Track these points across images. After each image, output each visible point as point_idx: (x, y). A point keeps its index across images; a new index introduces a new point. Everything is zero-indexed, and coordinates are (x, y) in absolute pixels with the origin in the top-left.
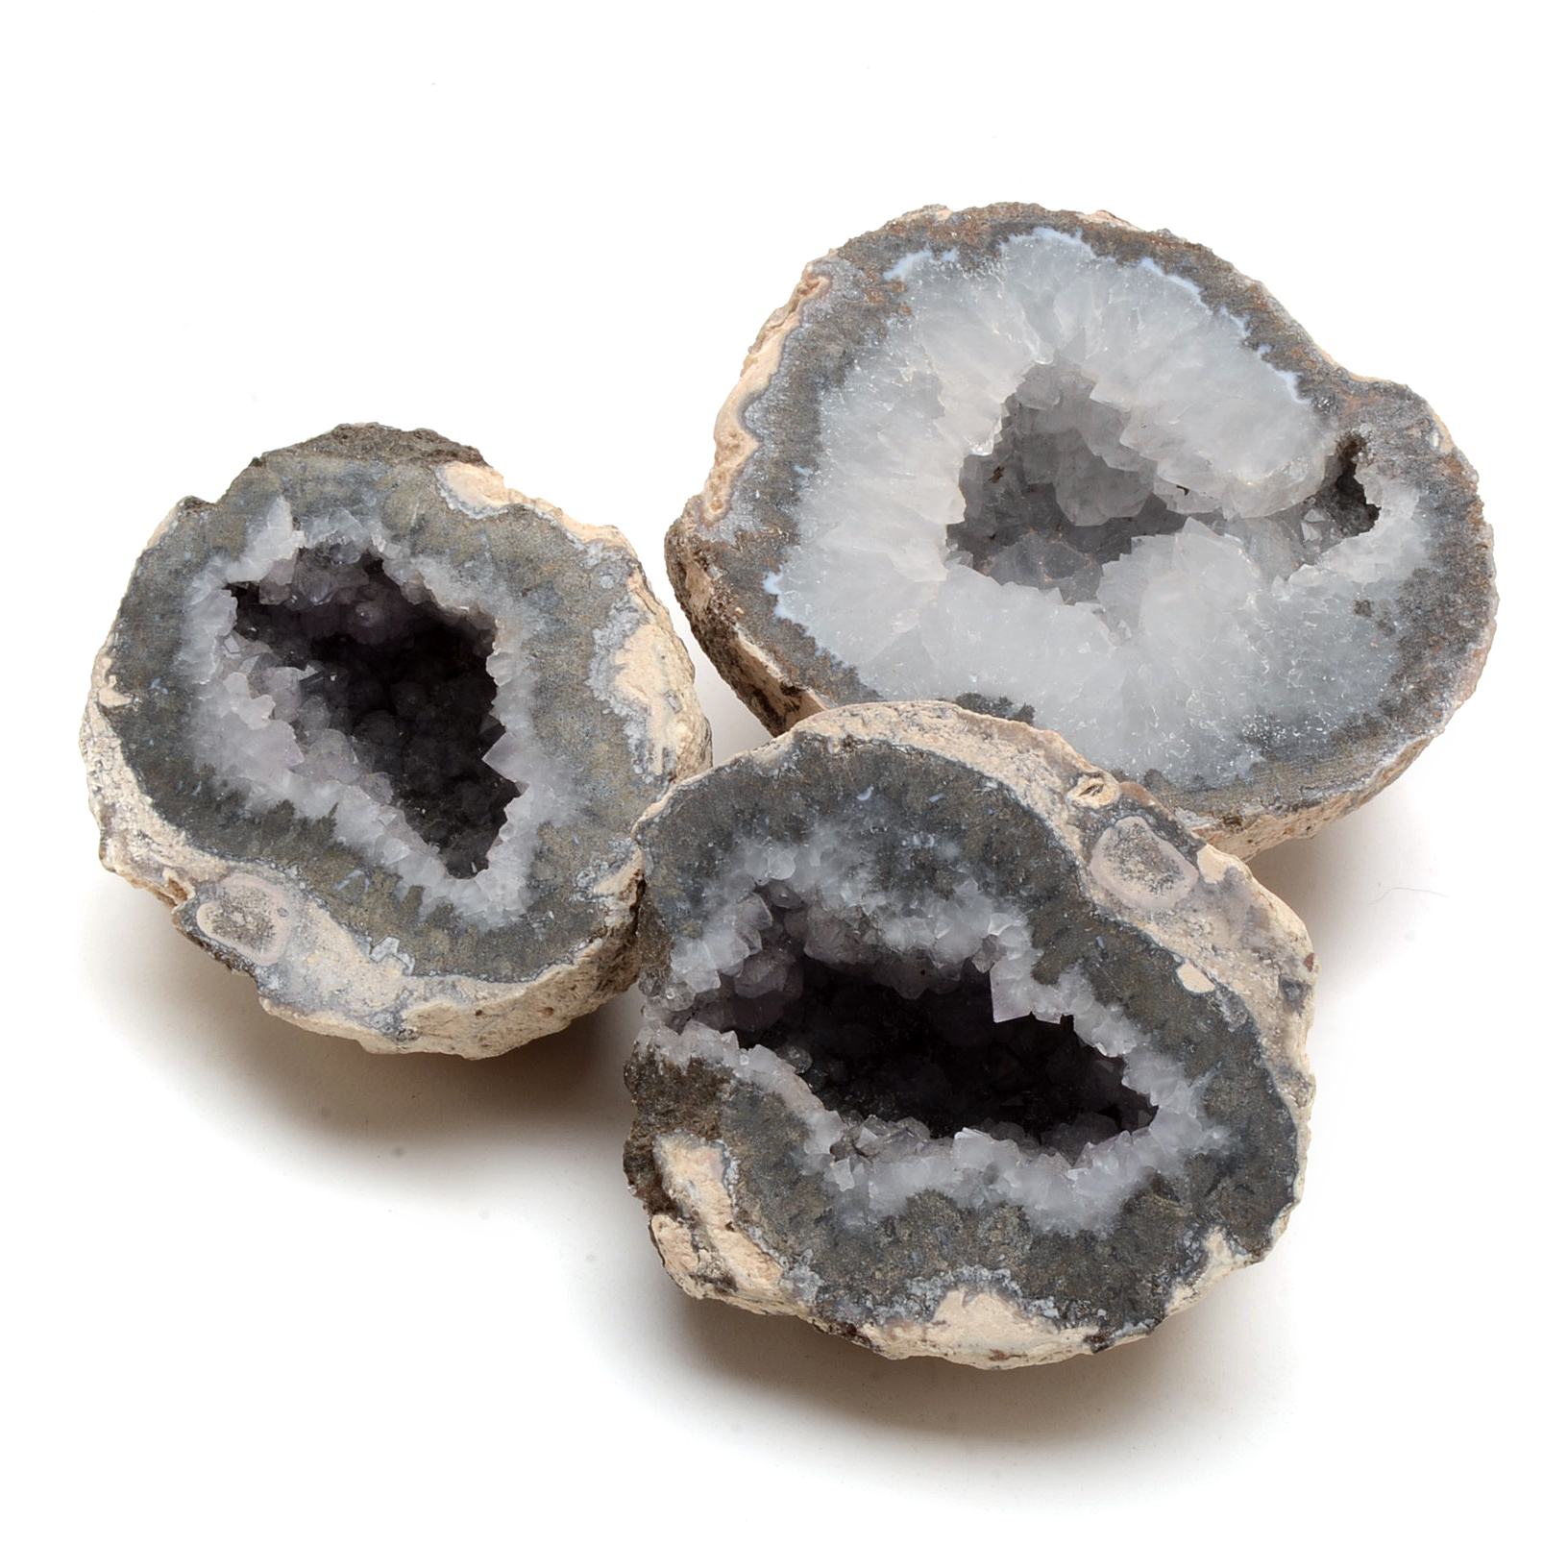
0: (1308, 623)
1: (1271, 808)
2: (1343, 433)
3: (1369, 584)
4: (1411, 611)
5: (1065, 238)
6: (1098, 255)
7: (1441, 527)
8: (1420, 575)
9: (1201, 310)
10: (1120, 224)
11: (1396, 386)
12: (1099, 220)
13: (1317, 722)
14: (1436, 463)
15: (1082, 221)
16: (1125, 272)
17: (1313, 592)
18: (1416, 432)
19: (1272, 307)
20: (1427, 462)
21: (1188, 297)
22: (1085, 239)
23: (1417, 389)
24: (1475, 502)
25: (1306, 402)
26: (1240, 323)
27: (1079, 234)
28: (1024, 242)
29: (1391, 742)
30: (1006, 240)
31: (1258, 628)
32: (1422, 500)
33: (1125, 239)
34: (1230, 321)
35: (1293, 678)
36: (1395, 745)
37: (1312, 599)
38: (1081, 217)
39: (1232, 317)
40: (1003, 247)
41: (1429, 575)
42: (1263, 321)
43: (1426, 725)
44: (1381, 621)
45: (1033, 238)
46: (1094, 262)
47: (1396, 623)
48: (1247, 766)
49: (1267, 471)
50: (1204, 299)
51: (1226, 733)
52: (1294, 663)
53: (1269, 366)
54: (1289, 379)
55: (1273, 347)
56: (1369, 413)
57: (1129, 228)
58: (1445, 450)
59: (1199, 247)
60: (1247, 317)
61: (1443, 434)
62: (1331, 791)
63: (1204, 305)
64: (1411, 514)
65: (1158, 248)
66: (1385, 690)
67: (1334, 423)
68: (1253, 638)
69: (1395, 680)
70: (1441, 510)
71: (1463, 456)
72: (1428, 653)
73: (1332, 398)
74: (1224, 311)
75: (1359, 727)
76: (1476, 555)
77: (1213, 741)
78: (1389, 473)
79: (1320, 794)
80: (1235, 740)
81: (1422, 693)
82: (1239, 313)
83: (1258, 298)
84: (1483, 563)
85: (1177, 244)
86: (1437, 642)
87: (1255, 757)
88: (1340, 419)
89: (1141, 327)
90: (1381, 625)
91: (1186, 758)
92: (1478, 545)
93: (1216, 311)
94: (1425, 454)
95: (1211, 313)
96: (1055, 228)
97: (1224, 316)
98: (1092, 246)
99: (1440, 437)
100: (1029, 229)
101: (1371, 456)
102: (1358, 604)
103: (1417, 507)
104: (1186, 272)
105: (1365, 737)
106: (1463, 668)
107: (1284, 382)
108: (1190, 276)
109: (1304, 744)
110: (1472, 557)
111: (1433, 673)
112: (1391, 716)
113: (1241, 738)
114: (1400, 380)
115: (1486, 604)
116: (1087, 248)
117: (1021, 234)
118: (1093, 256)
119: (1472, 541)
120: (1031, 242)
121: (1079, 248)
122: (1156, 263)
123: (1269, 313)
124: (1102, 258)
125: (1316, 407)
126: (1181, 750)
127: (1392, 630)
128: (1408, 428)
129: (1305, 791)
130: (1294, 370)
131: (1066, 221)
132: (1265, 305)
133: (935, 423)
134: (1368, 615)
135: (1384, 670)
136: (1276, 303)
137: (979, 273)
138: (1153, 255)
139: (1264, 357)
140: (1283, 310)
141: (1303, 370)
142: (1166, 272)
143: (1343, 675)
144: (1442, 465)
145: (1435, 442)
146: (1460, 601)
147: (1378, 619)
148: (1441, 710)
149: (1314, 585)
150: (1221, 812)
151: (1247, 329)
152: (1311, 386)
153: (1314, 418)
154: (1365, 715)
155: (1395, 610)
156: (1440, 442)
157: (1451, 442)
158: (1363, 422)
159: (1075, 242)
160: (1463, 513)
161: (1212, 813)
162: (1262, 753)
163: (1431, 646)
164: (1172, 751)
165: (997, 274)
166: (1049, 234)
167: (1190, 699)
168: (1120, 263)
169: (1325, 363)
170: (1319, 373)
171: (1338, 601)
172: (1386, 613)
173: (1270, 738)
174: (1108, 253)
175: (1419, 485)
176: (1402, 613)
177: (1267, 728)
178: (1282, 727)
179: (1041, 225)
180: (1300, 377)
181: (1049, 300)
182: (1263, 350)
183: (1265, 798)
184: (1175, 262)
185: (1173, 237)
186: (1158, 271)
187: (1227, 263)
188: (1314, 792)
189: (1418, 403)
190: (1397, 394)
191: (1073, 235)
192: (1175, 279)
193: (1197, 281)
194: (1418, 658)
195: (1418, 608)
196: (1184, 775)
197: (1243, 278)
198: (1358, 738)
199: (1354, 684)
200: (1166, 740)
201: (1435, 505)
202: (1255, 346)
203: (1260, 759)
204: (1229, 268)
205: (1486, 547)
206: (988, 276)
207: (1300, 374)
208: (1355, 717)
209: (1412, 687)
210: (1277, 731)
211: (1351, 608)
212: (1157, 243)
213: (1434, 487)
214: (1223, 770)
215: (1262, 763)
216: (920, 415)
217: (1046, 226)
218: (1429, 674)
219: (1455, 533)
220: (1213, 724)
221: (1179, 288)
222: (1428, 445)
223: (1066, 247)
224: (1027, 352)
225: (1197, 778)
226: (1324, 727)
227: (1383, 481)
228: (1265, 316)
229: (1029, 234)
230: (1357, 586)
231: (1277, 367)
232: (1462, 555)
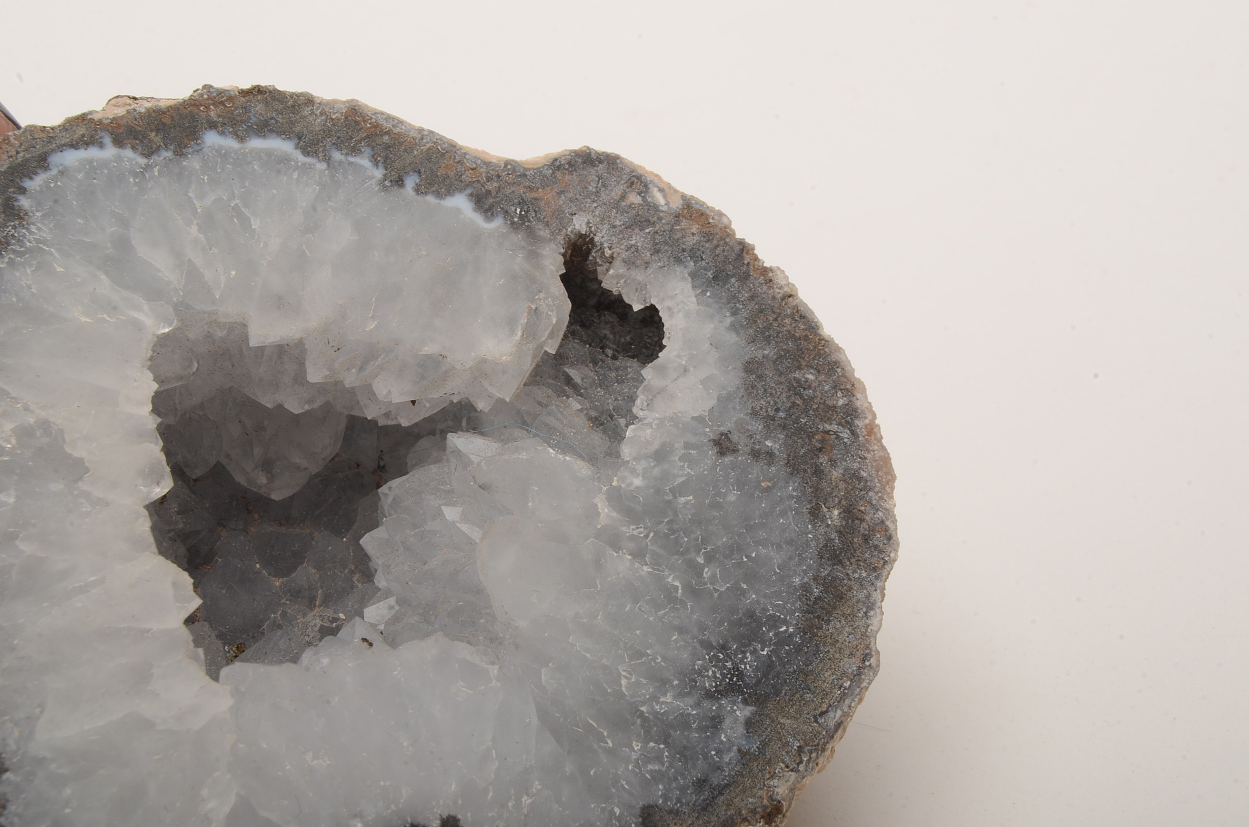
0: (682, 500)
1: (801, 768)
2: (560, 238)
3: (711, 411)
4: (773, 419)
5: (93, 153)
6: (148, 155)
7: (734, 298)
8: (751, 367)
9: (311, 167)
10: (148, 105)
11: (577, 154)
12: (120, 112)
13: (774, 622)
14: (677, 223)
15: (100, 121)
16: (193, 163)
17: (660, 455)
18: (634, 199)
19: (387, 125)
20: (667, 227)
21: (285, 159)
22: (118, 142)
23: (601, 146)
24: (744, 248)
25: (498, 223)
26: (364, 161)
27: (107, 140)
28: (47, 183)
29: (862, 595)
30: (23, 191)
31: (633, 538)
32: (694, 275)
33: (167, 120)
34: (350, 164)
35: (713, 577)
36: (868, 596)
37: (666, 466)
38: (96, 117)
39: (351, 159)
40: (24, 202)
41: (761, 364)
42: (388, 147)
43: (881, 552)
44: (753, 450)
45: (54, 172)
46: (148, 167)
47: (769, 443)
48: (741, 730)
49: (512, 332)
50: (306, 153)
51: (690, 701)
52: (701, 560)
53: (431, 199)
54: (461, 203)
55: (419, 172)
56: (571, 201)
57: (163, 104)
58: (676, 204)
59: (257, 91)
60: (367, 151)
61: (662, 186)
62: (847, 702)
63: (309, 160)
64: (694, 299)
65: (212, 114)
66: (813, 535)
67: (544, 233)
68: (639, 555)
69: (815, 514)
70: (719, 278)
71: (698, 202)
72: (823, 459)
73: (522, 203)
74: (337, 156)
75: (818, 598)
76: (789, 311)
77: (684, 722)
78: (638, 262)
79: (839, 713)
80: (706, 704)
81: (850, 513)
82: (355, 150)
83: (365, 121)
84: (802, 317)
85: (231, 99)
86: (823, 441)
87: (743, 712)
88: (547, 224)
89: (256, 224)
90: (755, 454)
91: (671, 765)
92: (783, 299)
93: (328, 160)
94: (660, 219)
95: (322, 166)
96: (74, 146)
97: (341, 162)
98: (134, 148)
99: (661, 190)
100: (42, 162)
101: (608, 253)
102: (717, 443)
103: (694, 287)
104: (264, 128)
105: (835, 608)
106: (868, 456)
107: (458, 210)
108: (271, 131)
109: (780, 659)
110: (787, 316)
111: (845, 481)
112: (840, 562)
113: (709, 695)
114: (576, 144)
115: (837, 364)
116: (128, 153)
117: (36, 174)
118: (142, 161)
119: (774, 298)
120: (55, 179)
121: (119, 159)
122: (222, 133)
123: (388, 133)
124: (155, 158)
125: (513, 223)
126: (659, 759)
127: (770, 454)
128: (623, 197)
129: (821, 720)
130: (461, 190)
131: (81, 131)
132: (376, 126)
133: (83, 486)
134: (735, 451)
135: (796, 510)
136: (389, 118)
137: (14, 251)
138: (213, 125)
139: (418, 190)
140: (401, 122)
141: (470, 184)
142: (241, 139)
143: (758, 543)
144: (684, 223)
145: (660, 199)
146: (811, 377)
147: (747, 450)
148: (883, 522)
149: (656, 446)
150: (754, 811)
151: (377, 165)
152: (491, 200)
153: (519, 238)
154: (815, 579)
155: (757, 426)
156: (665, 197)
157: (676, 191)
158: (573, 214)
159: (110, 152)
160: (744, 268)
161: (745, 820)
162: (745, 702)
163: (820, 450)
164: (650, 767)
165: (38, 241)
166: (71, 158)
167: (624, 682)
168: (180, 153)
169: (488, 164)
170: (489, 179)
171: (693, 452)
172: (751, 437)
173: (741, 675)
174: (158, 148)
175: (679, 261)
176: (767, 427)
177: (729, 664)
178: (744, 653)
179: (53, 151)
180: (471, 195)
181: (123, 244)
182: (411, 182)
183: (787, 759)
184: (242, 122)
185: (221, 92)
186: (230, 143)
187: (302, 94)
188: (831, 714)
189: (611, 162)
190: (584, 162)
191: (101, 146)
192: (256, 143)
193: (283, 132)
194: (818, 472)
195: (777, 410)
196: (683, 789)
197: (332, 104)
198: (829, 613)
199: (779, 547)
200: (634, 756)
201: (710, 274)
202: (399, 182)
203: (748, 711)
204: (309, 100)
205: (790, 296)
206: (28, 250)
207: (469, 191)
208: (805, 587)
209: (836, 512)
210: (742, 661)
211: (712, 452)
212: (207, 108)
213: (695, 254)
214: (719, 752)
215: (754, 714)
216: (57, 487)
217: (61, 148)
218: (842, 485)
219: (752, 298)
220: (668, 698)
221: (269, 153)
222: (656, 208)
223: (105, 164)
224: (138, 327)
225: (701, 784)
226: (785, 622)
227: (639, 276)
228: (386, 138)
229: (46, 168)
230: (699, 419)
231: (439, 195)
232: (776, 320)
